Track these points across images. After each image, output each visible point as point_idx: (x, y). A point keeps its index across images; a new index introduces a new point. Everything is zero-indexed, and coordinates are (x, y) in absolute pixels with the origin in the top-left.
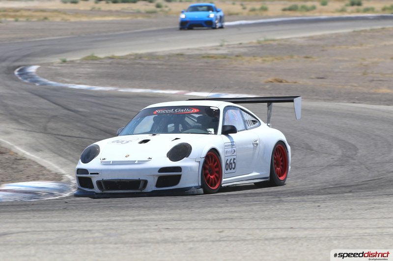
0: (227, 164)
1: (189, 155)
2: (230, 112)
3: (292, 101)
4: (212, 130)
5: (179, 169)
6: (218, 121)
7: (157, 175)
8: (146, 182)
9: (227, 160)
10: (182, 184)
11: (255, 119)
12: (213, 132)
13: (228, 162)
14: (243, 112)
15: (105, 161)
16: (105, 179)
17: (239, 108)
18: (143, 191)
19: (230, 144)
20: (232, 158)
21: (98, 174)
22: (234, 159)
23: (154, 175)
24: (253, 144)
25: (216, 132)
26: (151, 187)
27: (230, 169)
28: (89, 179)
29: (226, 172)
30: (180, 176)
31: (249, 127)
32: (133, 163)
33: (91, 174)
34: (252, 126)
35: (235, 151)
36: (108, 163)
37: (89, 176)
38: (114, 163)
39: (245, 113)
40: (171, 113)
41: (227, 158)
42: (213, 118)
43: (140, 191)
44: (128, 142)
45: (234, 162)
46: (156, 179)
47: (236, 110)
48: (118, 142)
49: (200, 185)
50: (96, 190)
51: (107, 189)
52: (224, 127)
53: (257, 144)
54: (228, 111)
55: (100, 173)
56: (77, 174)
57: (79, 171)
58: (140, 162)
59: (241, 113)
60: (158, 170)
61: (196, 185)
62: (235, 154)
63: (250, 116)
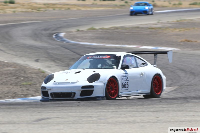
0: (122, 85)
1: (99, 79)
2: (128, 58)
3: (167, 53)
4: (115, 67)
5: (92, 87)
6: (119, 62)
7: (81, 90)
8: (75, 93)
9: (123, 83)
10: (94, 95)
11: (144, 62)
12: (116, 68)
13: (124, 84)
14: (136, 58)
15: (55, 82)
16: (54, 92)
17: (134, 56)
18: (73, 98)
19: (125, 74)
20: (126, 82)
21: (51, 89)
22: (128, 82)
23: (79, 90)
24: (140, 75)
25: (117, 68)
26: (78, 96)
27: (125, 88)
28: (47, 92)
29: (122, 89)
30: (93, 91)
31: (139, 66)
32: (69, 83)
33: (48, 89)
34: (141, 66)
35: (128, 78)
36: (56, 84)
37: (47, 90)
38: (59, 83)
39: (138, 59)
40: (96, 58)
41: (122, 82)
42: (117, 61)
43: (71, 98)
44: (69, 73)
45: (127, 84)
46: (80, 92)
47: (132, 57)
48: (65, 73)
49: (105, 95)
50: (50, 98)
51: (55, 97)
52: (122, 65)
53: (143, 75)
54: (127, 57)
55: (52, 89)
56: (42, 89)
57: (42, 88)
58: (72, 83)
59: (135, 59)
60: (81, 87)
61: (102, 95)
62: (128, 80)
63: (141, 60)
